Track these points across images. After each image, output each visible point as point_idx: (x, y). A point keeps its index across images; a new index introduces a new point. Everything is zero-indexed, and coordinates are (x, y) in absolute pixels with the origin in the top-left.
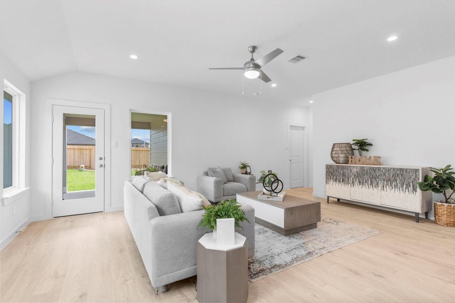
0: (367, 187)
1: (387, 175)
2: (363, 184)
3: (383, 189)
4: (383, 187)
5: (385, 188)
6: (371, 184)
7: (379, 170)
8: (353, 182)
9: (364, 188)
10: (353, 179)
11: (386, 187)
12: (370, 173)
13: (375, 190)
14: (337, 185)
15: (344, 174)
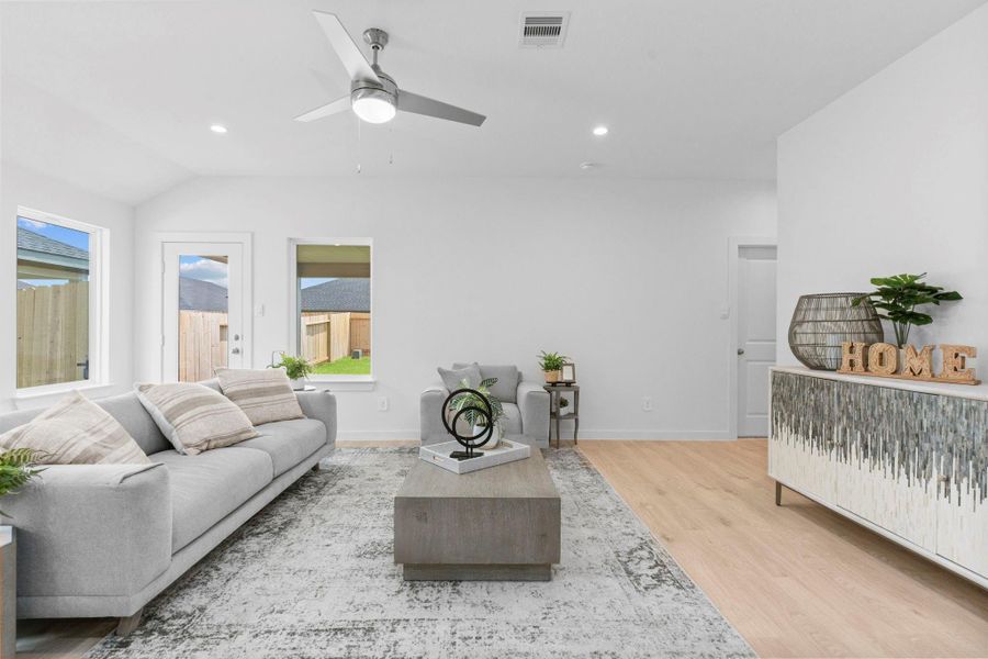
0: (889, 469)
1: (962, 429)
2: (874, 455)
3: (947, 492)
4: (947, 480)
5: (953, 486)
6: (904, 458)
7: (930, 404)
8: (844, 444)
9: (878, 473)
10: (845, 431)
11: (958, 483)
12: (900, 413)
13: (917, 487)
14: (799, 445)
15: (817, 410)
